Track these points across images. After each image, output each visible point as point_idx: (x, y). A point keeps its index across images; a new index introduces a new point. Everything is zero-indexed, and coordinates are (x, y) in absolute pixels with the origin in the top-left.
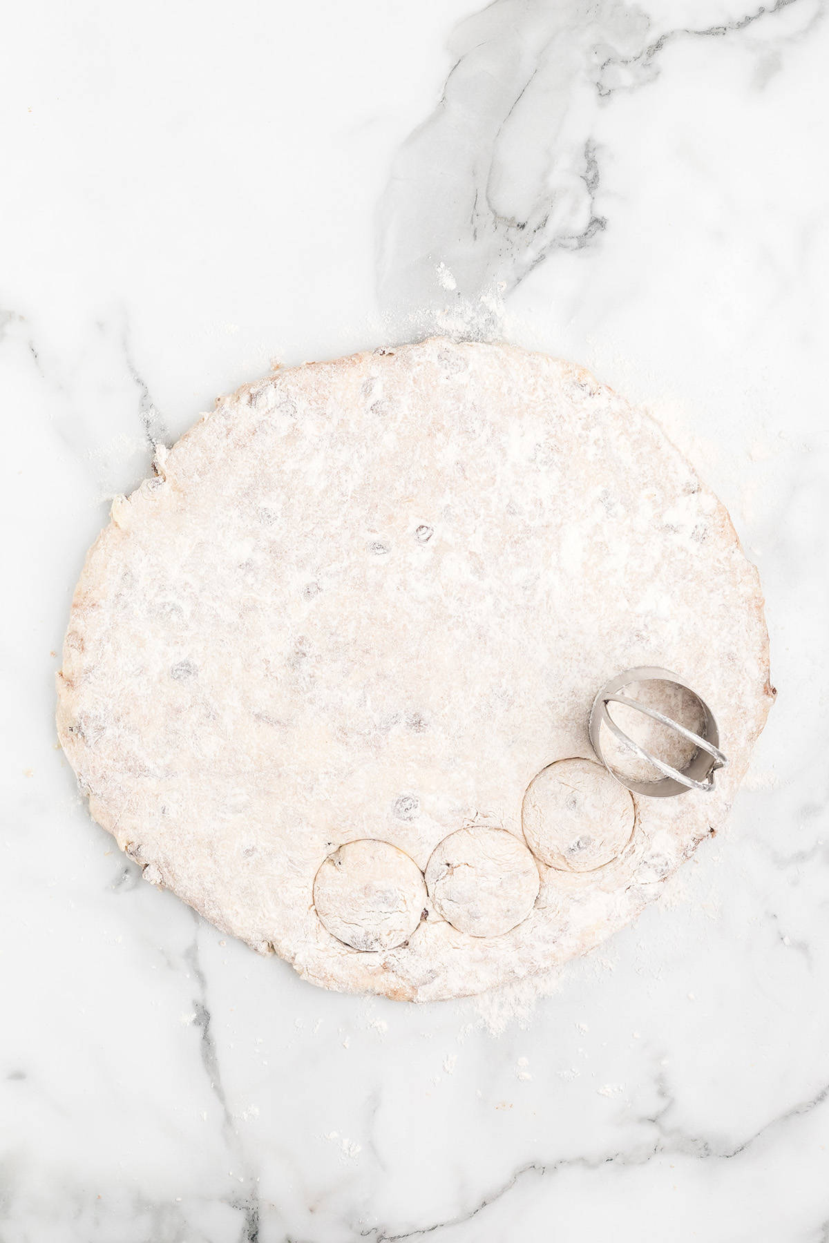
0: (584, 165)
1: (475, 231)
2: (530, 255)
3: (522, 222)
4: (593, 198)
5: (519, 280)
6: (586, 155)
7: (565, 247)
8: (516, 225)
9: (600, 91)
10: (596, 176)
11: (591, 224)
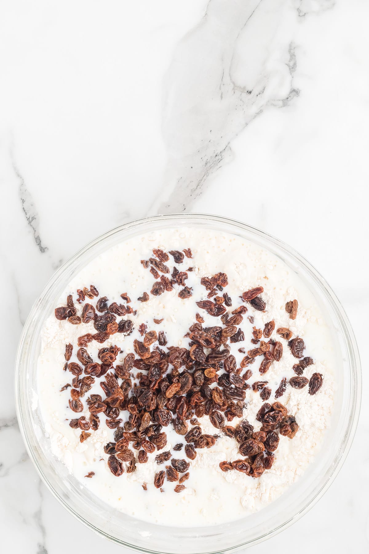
0: (288, 57)
1: (222, 94)
2: (254, 109)
3: (250, 90)
4: (293, 77)
5: (247, 124)
6: (290, 51)
7: (275, 105)
8: (246, 92)
9: (299, 13)
10: (295, 64)
11: (291, 92)
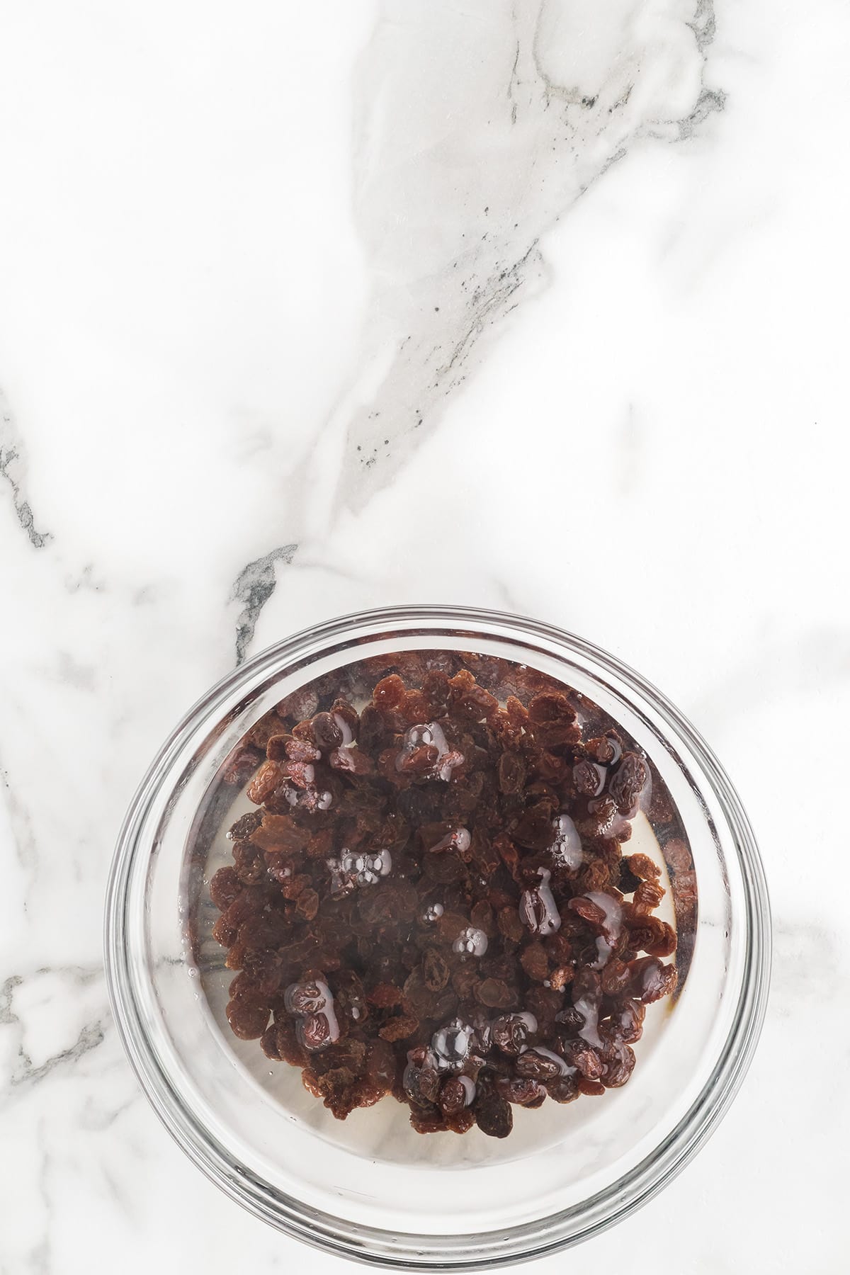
0: (692, 5)
1: (514, 109)
2: (603, 148)
3: (590, 95)
4: (706, 59)
5: (583, 189)
7: (658, 137)
8: (580, 101)
10: (711, 23)
11: (701, 100)
